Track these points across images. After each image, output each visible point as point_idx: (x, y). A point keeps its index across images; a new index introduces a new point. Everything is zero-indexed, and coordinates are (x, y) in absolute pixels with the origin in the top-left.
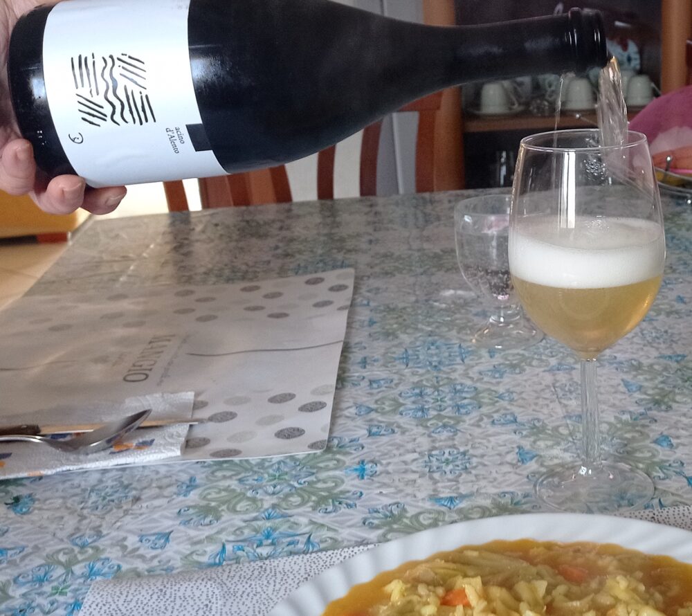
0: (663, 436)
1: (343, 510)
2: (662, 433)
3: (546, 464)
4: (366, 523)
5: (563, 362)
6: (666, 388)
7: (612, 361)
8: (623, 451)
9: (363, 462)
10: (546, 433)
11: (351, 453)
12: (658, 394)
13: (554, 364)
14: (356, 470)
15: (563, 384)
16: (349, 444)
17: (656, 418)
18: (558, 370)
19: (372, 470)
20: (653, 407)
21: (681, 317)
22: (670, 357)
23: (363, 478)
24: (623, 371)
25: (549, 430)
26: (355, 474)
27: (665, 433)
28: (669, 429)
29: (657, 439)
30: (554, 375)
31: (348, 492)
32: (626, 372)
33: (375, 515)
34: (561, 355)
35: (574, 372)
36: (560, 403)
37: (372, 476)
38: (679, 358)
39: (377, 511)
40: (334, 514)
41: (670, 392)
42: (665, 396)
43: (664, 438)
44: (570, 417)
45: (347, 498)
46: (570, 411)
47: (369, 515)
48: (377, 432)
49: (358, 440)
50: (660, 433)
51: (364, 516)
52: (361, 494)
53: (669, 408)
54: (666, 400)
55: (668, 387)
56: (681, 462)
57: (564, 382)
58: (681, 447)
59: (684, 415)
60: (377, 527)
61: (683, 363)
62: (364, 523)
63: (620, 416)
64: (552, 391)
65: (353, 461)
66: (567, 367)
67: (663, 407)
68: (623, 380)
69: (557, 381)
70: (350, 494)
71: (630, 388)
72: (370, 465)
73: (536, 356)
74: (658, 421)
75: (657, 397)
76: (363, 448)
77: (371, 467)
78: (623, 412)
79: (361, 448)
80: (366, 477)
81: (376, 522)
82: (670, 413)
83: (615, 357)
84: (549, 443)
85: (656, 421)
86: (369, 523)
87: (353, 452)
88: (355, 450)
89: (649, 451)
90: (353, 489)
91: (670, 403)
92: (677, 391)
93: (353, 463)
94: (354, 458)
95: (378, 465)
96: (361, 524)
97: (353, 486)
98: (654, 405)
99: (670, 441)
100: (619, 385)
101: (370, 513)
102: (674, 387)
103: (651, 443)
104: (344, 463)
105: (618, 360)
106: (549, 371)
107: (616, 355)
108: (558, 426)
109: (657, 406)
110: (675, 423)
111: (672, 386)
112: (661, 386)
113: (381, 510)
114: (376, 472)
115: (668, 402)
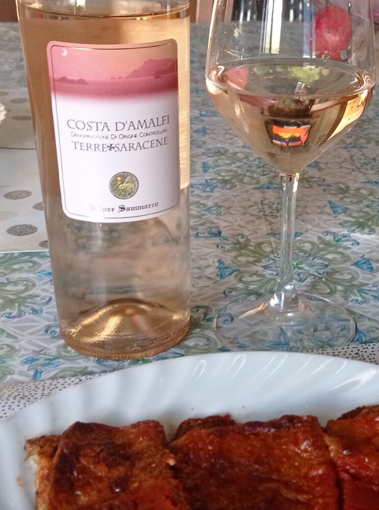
0: (364, 259)
1: (27, 315)
2: (363, 256)
3: (244, 279)
4: (49, 332)
5: (274, 181)
6: (371, 212)
7: (319, 183)
8: (323, 273)
10: (248, 250)
12: (362, 217)
13: (265, 183)
14: (50, 273)
15: (271, 202)
17: (358, 241)
18: (268, 188)
20: (357, 230)
22: (376, 183)
24: (330, 194)
25: (251, 246)
26: (48, 278)
27: (366, 256)
28: (370, 252)
29: (358, 262)
30: (263, 193)
32: (334, 194)
36: (266, 220)
40: (17, 319)
41: (374, 216)
42: (369, 220)
43: (364, 261)
45: (34, 303)
46: (275, 228)
47: (53, 323)
50: (361, 255)
51: (48, 323)
53: (372, 231)
54: (370, 223)
57: (273, 200)
60: (59, 337)
62: (47, 332)
63: (323, 237)
64: (259, 208)
67: (367, 230)
68: (329, 202)
69: (265, 199)
70: (39, 299)
71: (335, 209)
73: (248, 174)
74: (361, 244)
75: (361, 220)
78: (327, 233)
82: (373, 236)
83: (324, 180)
84: (251, 259)
85: (358, 244)
86: (52, 332)
89: (349, 274)
90: (43, 294)
91: (374, 227)
96: (43, 332)
97: (44, 290)
98: (358, 227)
99: (371, 264)
100: (325, 206)
101: (55, 320)
103: (352, 265)
104: (40, 265)
105: (326, 182)
106: (259, 188)
107: (324, 177)
108: (261, 244)
109: (360, 228)
111: (376, 210)
112: (366, 209)
115: (370, 225)
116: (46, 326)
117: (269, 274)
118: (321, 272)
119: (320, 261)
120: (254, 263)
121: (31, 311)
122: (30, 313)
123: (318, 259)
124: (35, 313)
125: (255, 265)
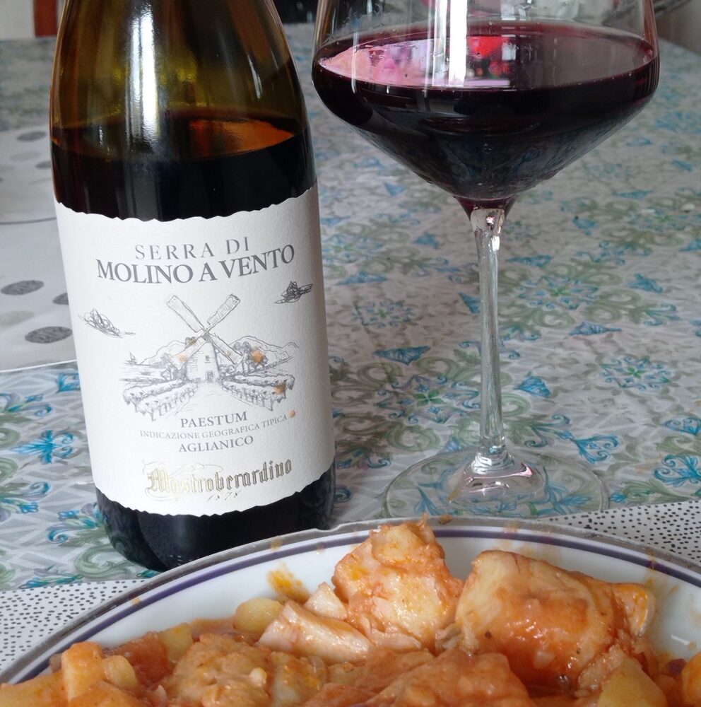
0: (532, 378)
1: (14, 516)
2: (530, 373)
3: (351, 428)
4: (55, 538)
5: (367, 270)
6: (529, 306)
7: (440, 268)
8: (473, 404)
9: (48, 434)
10: (348, 380)
11: (29, 420)
12: (516, 315)
13: (353, 273)
14: (37, 447)
15: (369, 303)
16: (25, 405)
17: (517, 351)
18: (361, 281)
19: (64, 446)
20: (512, 335)
21: (537, 202)
22: (528, 259)
23: (48, 460)
24: (460, 282)
25: (352, 373)
26: (35, 454)
27: (535, 373)
28: (540, 366)
29: (523, 383)
30: (355, 289)
31: (24, 484)
32: (466, 283)
33: (71, 522)
34: (363, 259)
35: (384, 285)
36: (368, 331)
37: (64, 456)
38: (542, 261)
39: (74, 517)
41: (535, 311)
42: (528, 317)
43: (532, 381)
44: (385, 354)
45: (21, 496)
46: (383, 343)
47: (59, 523)
48: (72, 384)
49: (41, 398)
50: (526, 373)
51: (51, 524)
52: (46, 486)
53: (535, 335)
54: (530, 323)
55: (531, 304)
56: (565, 418)
57: (371, 299)
58: (561, 394)
59: (561, 345)
60: (74, 544)
61: (549, 268)
62: (51, 538)
63: (462, 350)
64: (354, 314)
65: (32, 433)
66: (374, 277)
67: (527, 334)
68: (461, 295)
69: (359, 298)
70: (27, 488)
72: (61, 438)
74: (522, 355)
75: (516, 320)
76: (49, 410)
77: (63, 442)
78: (467, 343)
79: (45, 411)
80: (54, 459)
81: (71, 534)
82: (539, 342)
83: (446, 262)
84: (355, 394)
85: (518, 355)
86: (59, 537)
87: (33, 417)
88: (36, 414)
89: (513, 403)
90: (32, 480)
91: (537, 328)
92: (544, 308)
93: (33, 437)
94: (34, 428)
95: (75, 438)
96: (45, 539)
97: (33, 474)
98: (513, 331)
99: (543, 385)
100: (456, 301)
101: (60, 519)
102: (540, 303)
103: (515, 389)
104: (17, 435)
105: (450, 265)
106: (347, 283)
107: (445, 257)
108: (368, 368)
109: (517, 332)
110: (548, 357)
111: (536, 302)
112: (520, 302)
113: (80, 514)
114: (71, 450)
115: (533, 326)
116: (48, 529)
117: (390, 416)
118: (470, 404)
119: (465, 388)
120: (361, 400)
121: (18, 509)
122: (17, 512)
123: (461, 385)
124: (25, 511)
125: (365, 403)
